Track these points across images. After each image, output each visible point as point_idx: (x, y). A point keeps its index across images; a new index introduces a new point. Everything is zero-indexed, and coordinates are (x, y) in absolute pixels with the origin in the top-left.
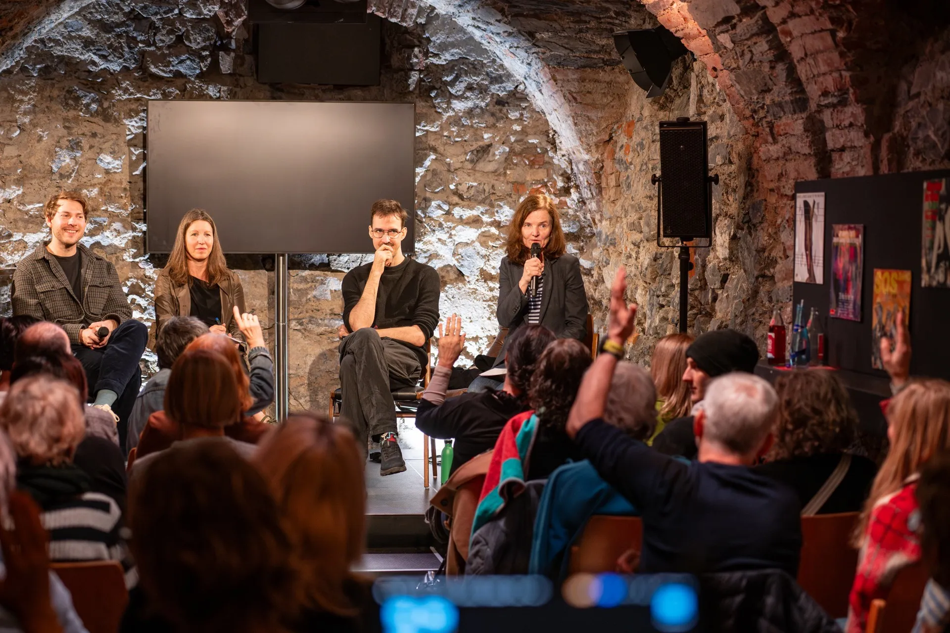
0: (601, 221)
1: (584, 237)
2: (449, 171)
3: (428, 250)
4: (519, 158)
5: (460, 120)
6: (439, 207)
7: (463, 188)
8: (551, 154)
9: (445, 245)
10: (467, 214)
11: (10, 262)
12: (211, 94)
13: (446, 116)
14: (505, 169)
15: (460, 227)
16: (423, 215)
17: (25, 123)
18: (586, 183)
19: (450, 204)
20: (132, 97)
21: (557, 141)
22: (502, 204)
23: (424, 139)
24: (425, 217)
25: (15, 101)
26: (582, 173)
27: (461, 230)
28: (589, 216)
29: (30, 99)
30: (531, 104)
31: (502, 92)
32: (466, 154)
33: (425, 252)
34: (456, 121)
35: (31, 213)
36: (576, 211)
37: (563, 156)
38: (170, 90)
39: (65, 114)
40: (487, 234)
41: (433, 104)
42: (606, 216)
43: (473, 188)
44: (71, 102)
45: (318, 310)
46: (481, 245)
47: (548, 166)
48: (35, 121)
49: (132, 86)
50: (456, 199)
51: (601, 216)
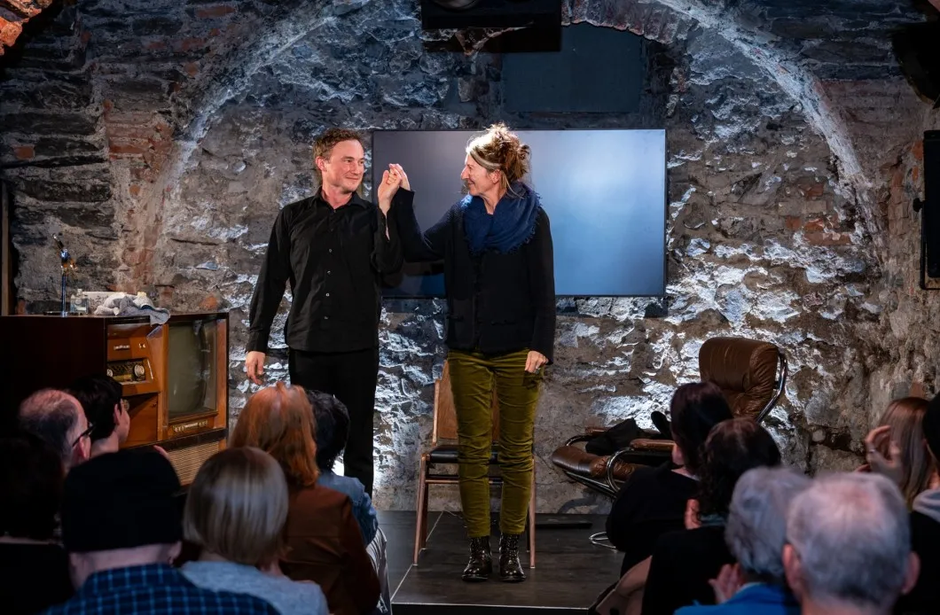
0: (887, 259)
1: (870, 277)
2: (711, 204)
3: (687, 293)
4: (794, 189)
5: (725, 147)
6: (699, 245)
7: (727, 224)
8: (831, 183)
9: (706, 287)
10: (732, 252)
11: (235, 306)
12: (449, 124)
13: (708, 143)
14: (777, 201)
15: (723, 267)
16: (681, 255)
17: (251, 157)
18: (871, 216)
19: (711, 241)
20: (364, 128)
21: (839, 168)
22: (771, 241)
23: (683, 170)
24: (683, 257)
25: (240, 133)
26: (865, 203)
27: (723, 271)
28: (875, 253)
29: (256, 132)
30: (809, 127)
31: (775, 114)
32: (732, 185)
33: (683, 295)
34: (720, 149)
35: (257, 253)
36: (861, 248)
37: (846, 185)
38: (406, 120)
39: (294, 148)
40: (755, 275)
41: (694, 130)
42: (893, 253)
43: (738, 224)
44: (299, 134)
45: (565, 359)
46: (748, 287)
47: (827, 197)
48: (262, 156)
49: (364, 117)
50: (719, 236)
51: (888, 252)
